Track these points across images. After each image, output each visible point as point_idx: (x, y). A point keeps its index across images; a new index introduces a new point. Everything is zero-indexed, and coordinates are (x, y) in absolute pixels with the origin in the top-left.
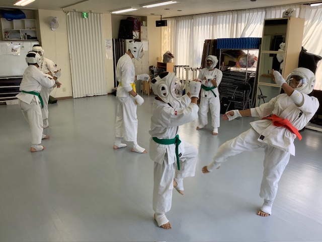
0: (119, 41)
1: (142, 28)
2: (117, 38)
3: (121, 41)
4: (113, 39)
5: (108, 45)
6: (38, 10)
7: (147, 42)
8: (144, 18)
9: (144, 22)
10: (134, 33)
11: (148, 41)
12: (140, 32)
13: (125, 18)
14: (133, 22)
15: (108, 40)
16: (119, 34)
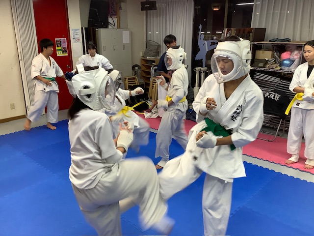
0: (90, 30)
2: (87, 27)
3: (93, 29)
4: (82, 28)
5: (76, 36)
7: (128, 32)
9: (122, 4)
10: (110, 20)
14: (108, 3)
15: (76, 30)
16: (89, 21)
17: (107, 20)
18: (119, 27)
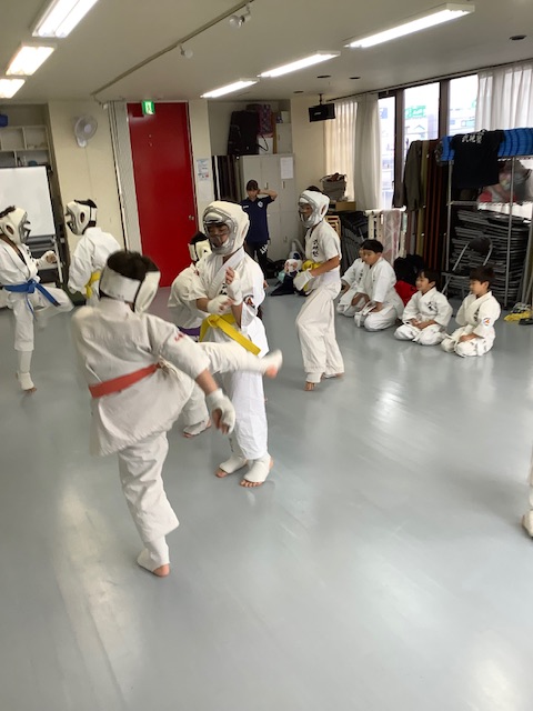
0: (226, 160)
1: (279, 128)
2: (223, 153)
3: (231, 158)
4: (213, 158)
5: (203, 171)
6: (47, 105)
7: (291, 159)
8: (284, 105)
9: (282, 113)
10: (261, 141)
11: (294, 156)
12: (274, 136)
13: (242, 107)
14: (258, 115)
15: (202, 161)
16: (229, 145)
17: (256, 140)
18: (275, 152)
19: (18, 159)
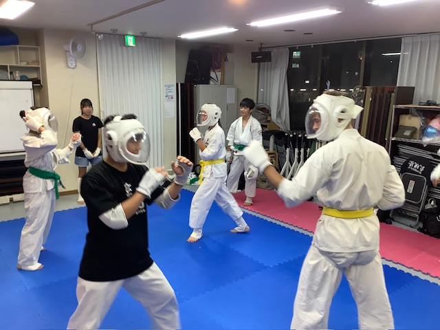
2: (183, 82)
3: (190, 85)
4: (177, 84)
6: (42, 30)
7: (233, 90)
8: (230, 48)
10: (213, 75)
11: (235, 87)
12: (223, 71)
13: (198, 47)
14: (211, 54)
19: (11, 73)
